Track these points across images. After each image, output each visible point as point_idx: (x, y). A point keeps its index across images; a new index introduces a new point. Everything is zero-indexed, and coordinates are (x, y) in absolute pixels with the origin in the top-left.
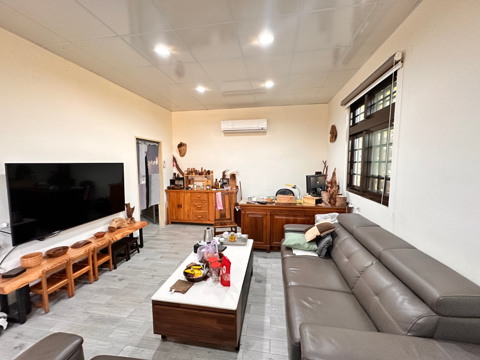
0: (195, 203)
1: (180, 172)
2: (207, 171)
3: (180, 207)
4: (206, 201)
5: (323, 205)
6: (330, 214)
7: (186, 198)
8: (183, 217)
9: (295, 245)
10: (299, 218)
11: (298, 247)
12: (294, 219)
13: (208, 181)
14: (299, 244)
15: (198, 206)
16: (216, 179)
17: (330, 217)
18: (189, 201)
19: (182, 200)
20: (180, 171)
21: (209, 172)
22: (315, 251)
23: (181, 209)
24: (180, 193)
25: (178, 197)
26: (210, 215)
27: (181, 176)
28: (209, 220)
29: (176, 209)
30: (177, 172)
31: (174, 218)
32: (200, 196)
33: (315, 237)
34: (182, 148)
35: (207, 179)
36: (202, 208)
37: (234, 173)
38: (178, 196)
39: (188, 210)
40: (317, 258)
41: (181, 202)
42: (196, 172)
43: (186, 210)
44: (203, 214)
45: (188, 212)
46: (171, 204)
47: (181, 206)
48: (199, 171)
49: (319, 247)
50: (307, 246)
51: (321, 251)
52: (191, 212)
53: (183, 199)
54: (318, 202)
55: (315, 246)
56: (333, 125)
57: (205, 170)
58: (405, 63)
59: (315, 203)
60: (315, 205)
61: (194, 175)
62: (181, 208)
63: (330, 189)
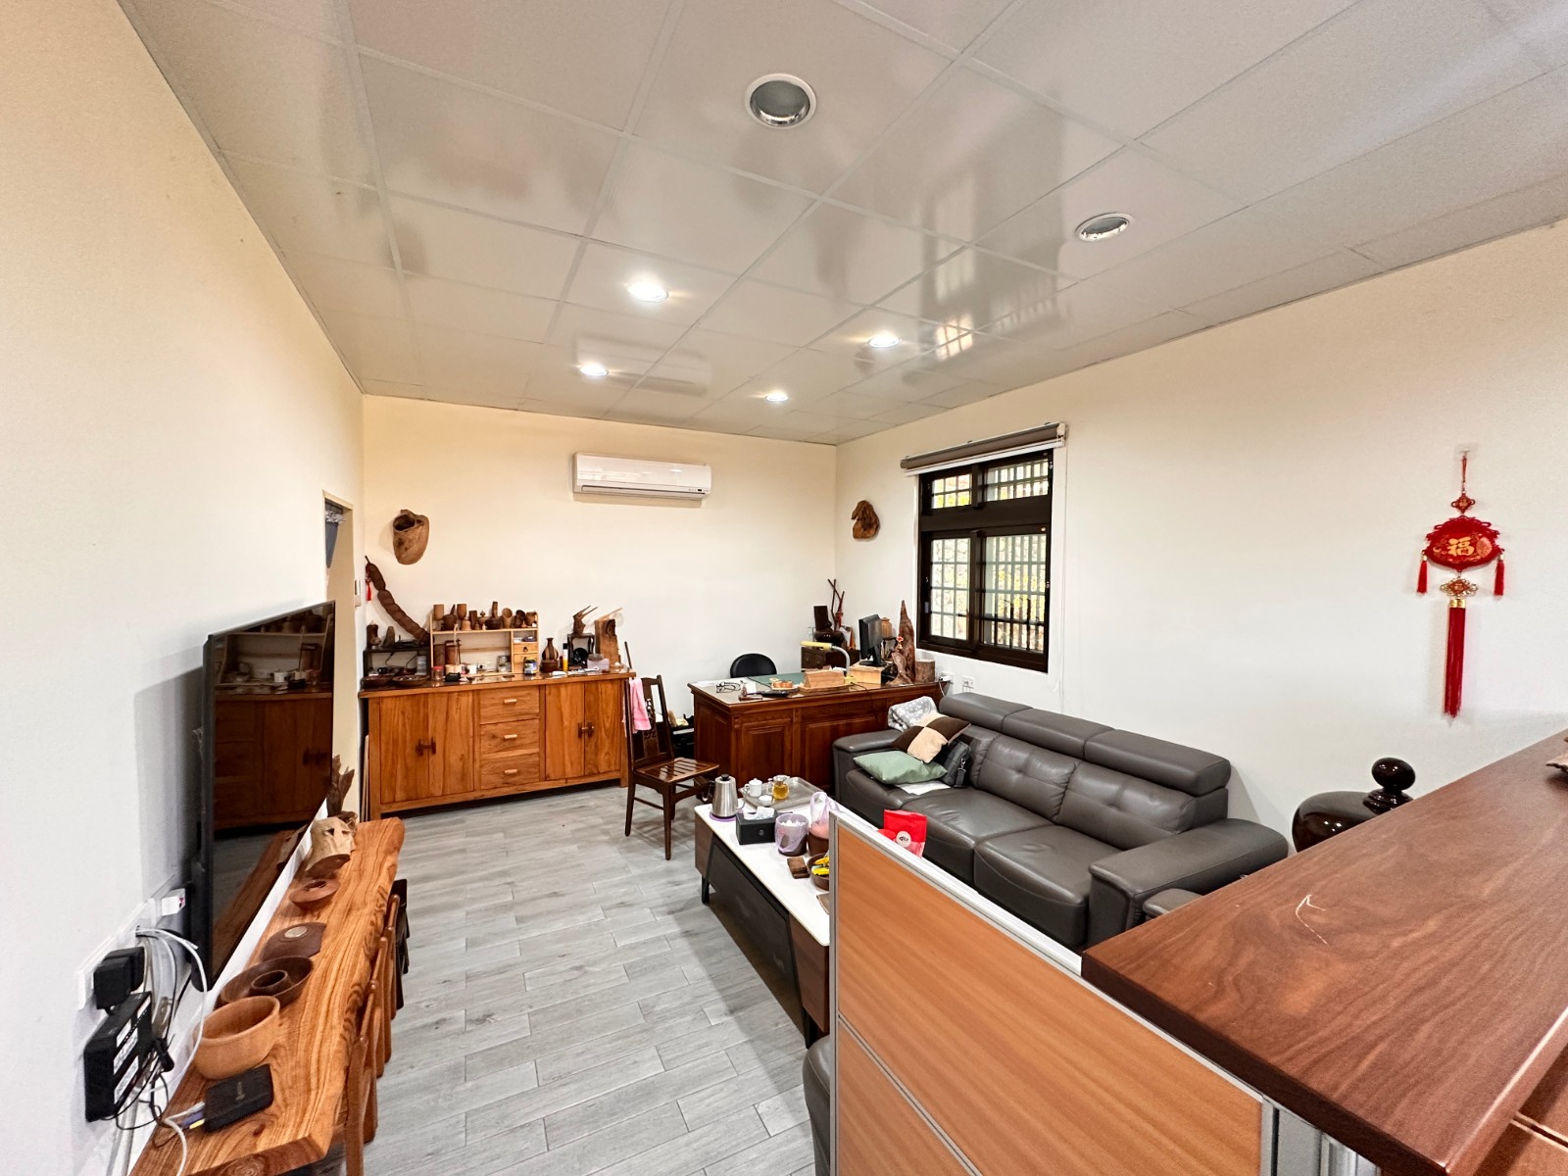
0: (492, 727)
1: (399, 621)
2: (514, 614)
3: (425, 752)
4: (537, 715)
5: (897, 683)
6: (918, 700)
7: (455, 715)
8: (438, 783)
9: (905, 775)
10: (857, 721)
11: (911, 778)
12: (847, 724)
13: (525, 648)
14: (912, 771)
15: (507, 737)
16: (550, 640)
17: (920, 707)
18: (468, 723)
19: (436, 724)
20: (399, 615)
21: (524, 619)
22: (940, 780)
23: (432, 758)
24: (430, 700)
25: (422, 715)
26: (548, 760)
27: (402, 635)
28: (546, 778)
29: (408, 761)
30: (384, 623)
31: (400, 795)
32: (515, 700)
33: (939, 749)
34: (413, 534)
35: (524, 640)
36: (518, 742)
37: (611, 618)
38: (422, 710)
39: (462, 758)
40: (949, 792)
41: (435, 730)
42: (476, 621)
43: (454, 759)
44: (524, 761)
45: (461, 764)
46: (387, 743)
47: (433, 748)
48: (483, 614)
49: (950, 768)
50: (925, 772)
51: (956, 775)
52: (474, 760)
53: (442, 718)
54: (886, 677)
55: (940, 770)
56: (864, 502)
57: (508, 612)
58: (1069, 440)
59: (879, 682)
60: (879, 687)
61: (468, 630)
62: (434, 752)
63: (901, 647)
